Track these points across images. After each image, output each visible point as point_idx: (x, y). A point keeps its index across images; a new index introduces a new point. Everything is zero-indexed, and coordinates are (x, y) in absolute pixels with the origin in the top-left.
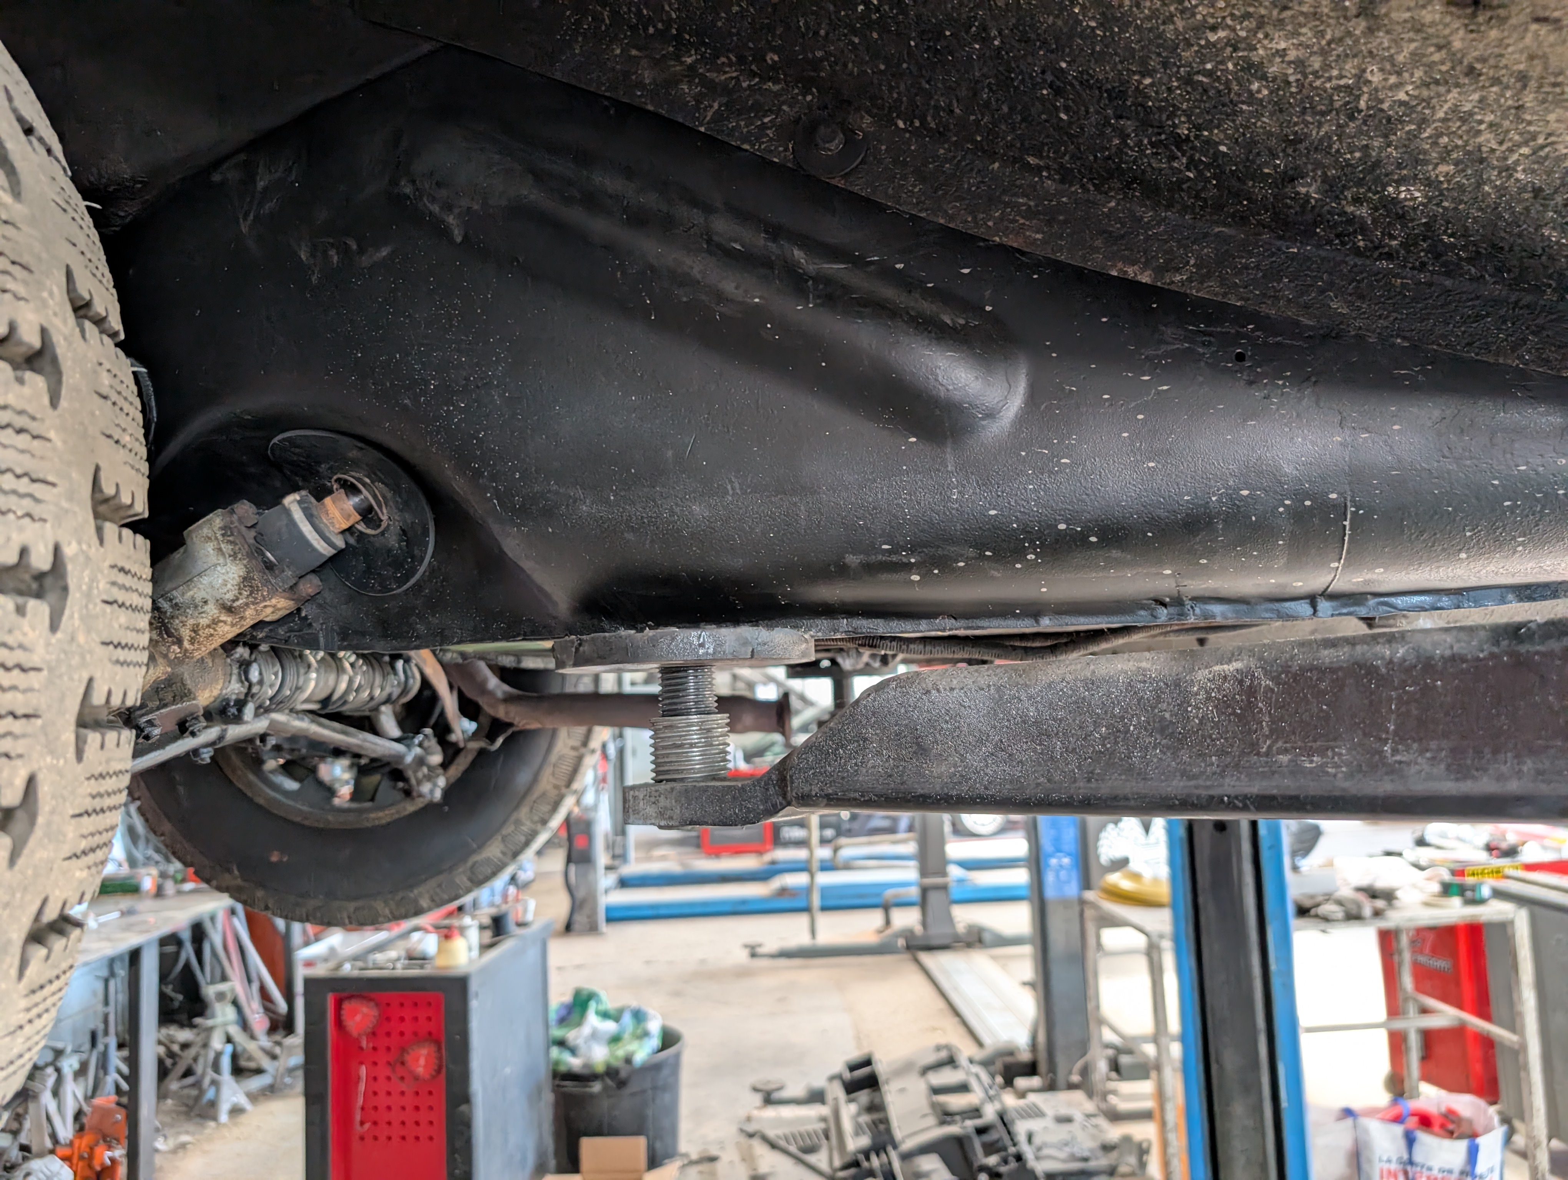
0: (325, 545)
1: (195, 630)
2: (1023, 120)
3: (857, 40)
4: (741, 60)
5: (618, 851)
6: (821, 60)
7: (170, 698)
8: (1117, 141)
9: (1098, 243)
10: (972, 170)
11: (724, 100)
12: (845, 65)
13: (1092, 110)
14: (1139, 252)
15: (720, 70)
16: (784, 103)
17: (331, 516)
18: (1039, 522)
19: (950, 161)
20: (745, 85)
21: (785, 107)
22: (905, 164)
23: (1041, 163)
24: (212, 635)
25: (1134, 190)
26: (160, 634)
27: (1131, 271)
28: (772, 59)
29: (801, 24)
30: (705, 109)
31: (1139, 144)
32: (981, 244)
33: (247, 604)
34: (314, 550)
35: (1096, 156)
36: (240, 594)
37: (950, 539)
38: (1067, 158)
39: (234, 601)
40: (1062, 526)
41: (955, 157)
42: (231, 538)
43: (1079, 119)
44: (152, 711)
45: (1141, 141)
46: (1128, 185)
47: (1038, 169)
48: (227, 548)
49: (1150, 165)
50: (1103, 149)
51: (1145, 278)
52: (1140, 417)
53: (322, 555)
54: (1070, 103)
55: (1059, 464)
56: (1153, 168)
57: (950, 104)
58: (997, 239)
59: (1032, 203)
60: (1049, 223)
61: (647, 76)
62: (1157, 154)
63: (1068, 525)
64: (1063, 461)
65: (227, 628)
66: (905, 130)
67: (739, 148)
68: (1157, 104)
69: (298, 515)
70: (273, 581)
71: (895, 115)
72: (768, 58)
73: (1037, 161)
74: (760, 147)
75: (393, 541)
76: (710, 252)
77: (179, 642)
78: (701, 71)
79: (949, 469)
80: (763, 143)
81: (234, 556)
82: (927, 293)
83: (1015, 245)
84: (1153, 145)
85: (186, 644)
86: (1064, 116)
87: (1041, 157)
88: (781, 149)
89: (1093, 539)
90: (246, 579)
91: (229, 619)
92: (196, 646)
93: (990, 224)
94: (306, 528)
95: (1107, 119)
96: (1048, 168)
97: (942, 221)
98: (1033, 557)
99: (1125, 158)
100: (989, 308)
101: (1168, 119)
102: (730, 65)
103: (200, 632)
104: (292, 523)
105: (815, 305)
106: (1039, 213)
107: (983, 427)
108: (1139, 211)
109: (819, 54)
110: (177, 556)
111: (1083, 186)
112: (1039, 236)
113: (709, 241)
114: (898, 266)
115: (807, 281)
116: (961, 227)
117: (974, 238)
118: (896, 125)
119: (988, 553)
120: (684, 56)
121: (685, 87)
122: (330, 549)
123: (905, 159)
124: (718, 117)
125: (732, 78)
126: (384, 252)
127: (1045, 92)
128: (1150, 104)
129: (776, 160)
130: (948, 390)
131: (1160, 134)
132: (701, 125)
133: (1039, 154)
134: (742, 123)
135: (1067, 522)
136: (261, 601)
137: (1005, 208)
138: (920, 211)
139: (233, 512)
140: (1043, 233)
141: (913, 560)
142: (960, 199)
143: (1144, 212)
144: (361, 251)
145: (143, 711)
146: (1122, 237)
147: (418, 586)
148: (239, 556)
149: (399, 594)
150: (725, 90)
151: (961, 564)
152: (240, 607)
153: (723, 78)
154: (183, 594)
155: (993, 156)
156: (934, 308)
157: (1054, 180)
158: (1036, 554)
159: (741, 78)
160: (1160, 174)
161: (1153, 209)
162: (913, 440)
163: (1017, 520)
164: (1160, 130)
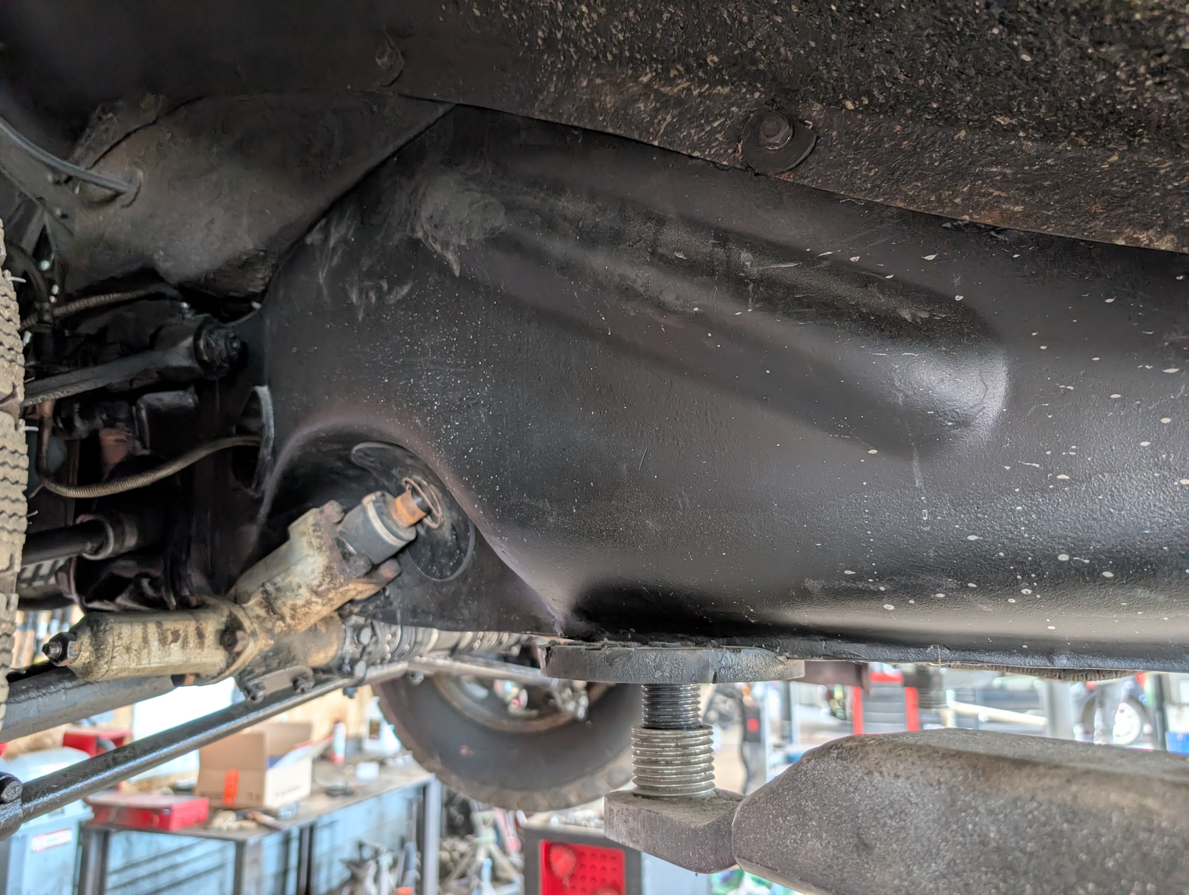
0: (394, 538)
1: (294, 609)
2: (979, 72)
3: (779, 19)
4: (688, 69)
5: (786, 733)
6: (754, 50)
7: (275, 664)
8: (1102, 77)
9: (1097, 208)
10: (934, 142)
11: (676, 112)
12: (777, 51)
13: (1059, 42)
14: (1155, 212)
15: (671, 82)
16: (732, 105)
17: (399, 512)
18: (1033, 551)
19: (907, 137)
20: (696, 93)
21: (734, 109)
22: (857, 148)
23: (1013, 122)
24: (308, 613)
25: (1141, 135)
26: (268, 612)
27: (1144, 238)
28: (712, 61)
29: (725, 16)
30: (659, 123)
31: (1133, 74)
32: (948, 225)
33: (328, 590)
34: (384, 542)
35: (1079, 102)
36: (324, 580)
37: (923, 567)
38: (1043, 110)
39: (319, 586)
40: (1064, 557)
41: (913, 132)
42: (319, 534)
43: (1046, 57)
44: (258, 676)
45: (1135, 70)
46: (1132, 132)
47: (1011, 130)
48: (316, 542)
49: (1154, 100)
50: (1085, 89)
51: (1165, 244)
52: (1166, 420)
53: (391, 546)
54: (1031, 38)
55: (1053, 480)
56: (1159, 102)
57: (891, 72)
58: (967, 217)
59: (1008, 171)
60: (1031, 192)
61: (609, 101)
62: (1161, 84)
63: (1072, 556)
64: (1060, 477)
65: (319, 607)
66: (856, 111)
67: (691, 157)
68: (1148, 14)
69: (372, 513)
70: (348, 570)
71: (841, 96)
72: (709, 60)
73: (1008, 120)
74: (709, 154)
75: (447, 534)
76: (651, 264)
77: (282, 618)
78: (656, 87)
79: (917, 485)
80: (713, 147)
81: (320, 548)
82: (884, 287)
83: (989, 221)
84: (1153, 73)
85: (288, 620)
86: (1026, 58)
87: (1012, 115)
88: (730, 151)
89: (1108, 574)
90: (328, 568)
91: (320, 600)
92: (297, 621)
93: (958, 200)
94: (378, 525)
95: (1082, 49)
96: (1023, 126)
97: (901, 205)
98: (1030, 592)
99: (1119, 96)
100: (958, 298)
101: (1168, 32)
102: (681, 76)
103: (299, 611)
104: (367, 520)
105: (755, 310)
106: (1017, 181)
107: (955, 437)
108: (1153, 161)
109: (750, 45)
110: (284, 547)
111: (1073, 142)
112: (1019, 208)
113: (653, 254)
114: (853, 259)
115: (747, 284)
116: (923, 209)
117: (939, 219)
118: (844, 107)
119: (971, 585)
120: (641, 76)
121: (641, 106)
122: (399, 541)
123: (857, 144)
124: (672, 129)
125: (684, 89)
126: (406, 290)
127: (996, 31)
128: (1138, 16)
129: (725, 163)
130: (907, 396)
131: (1160, 55)
132: (654, 139)
133: (1008, 111)
134: (693, 131)
135: (1068, 552)
136: (339, 587)
137: (975, 180)
138: (877, 196)
139: (322, 512)
140: (1024, 203)
141: (882, 589)
142: (922, 177)
143: (1159, 163)
144: (390, 290)
145: (251, 676)
146: (1128, 197)
147: (464, 576)
148: (324, 548)
149: (451, 581)
150: (679, 102)
151: (941, 595)
152: (324, 591)
153: (676, 90)
154: (283, 580)
155: (953, 122)
156: (893, 302)
157: (1035, 140)
158: (1033, 589)
159: (692, 87)
160: (1171, 109)
161: (1172, 157)
162: (874, 452)
163: (1004, 548)
164: (1158, 51)
